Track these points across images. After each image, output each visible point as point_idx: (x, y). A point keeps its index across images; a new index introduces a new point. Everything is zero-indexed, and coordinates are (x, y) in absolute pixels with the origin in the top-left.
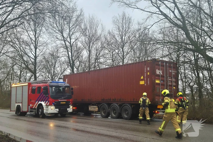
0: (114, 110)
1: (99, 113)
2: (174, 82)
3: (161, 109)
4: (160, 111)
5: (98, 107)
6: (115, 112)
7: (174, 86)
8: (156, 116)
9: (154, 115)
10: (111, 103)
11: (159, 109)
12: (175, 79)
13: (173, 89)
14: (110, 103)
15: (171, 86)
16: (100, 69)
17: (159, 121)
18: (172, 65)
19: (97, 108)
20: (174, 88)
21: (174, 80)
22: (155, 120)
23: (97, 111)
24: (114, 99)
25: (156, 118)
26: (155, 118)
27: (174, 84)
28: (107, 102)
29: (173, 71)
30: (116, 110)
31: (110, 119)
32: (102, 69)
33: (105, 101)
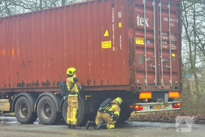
0: (46, 105)
1: (13, 114)
2: (172, 42)
3: (146, 100)
4: (144, 105)
5: (11, 102)
6: (47, 110)
7: (173, 51)
8: (137, 116)
9: (133, 114)
10: (39, 91)
11: (143, 101)
12: (175, 35)
13: (170, 57)
14: (36, 91)
15: (167, 51)
16: (11, 17)
17: (142, 126)
18: (169, 6)
19: (9, 104)
20: (173, 55)
21: (172, 38)
22: (134, 125)
23: (8, 110)
24: (46, 82)
25: (138, 121)
26: (135, 121)
27: (173, 47)
28: (30, 90)
29: (170, 20)
30: (49, 107)
31: (37, 126)
32: (16, 16)
33: (26, 87)
